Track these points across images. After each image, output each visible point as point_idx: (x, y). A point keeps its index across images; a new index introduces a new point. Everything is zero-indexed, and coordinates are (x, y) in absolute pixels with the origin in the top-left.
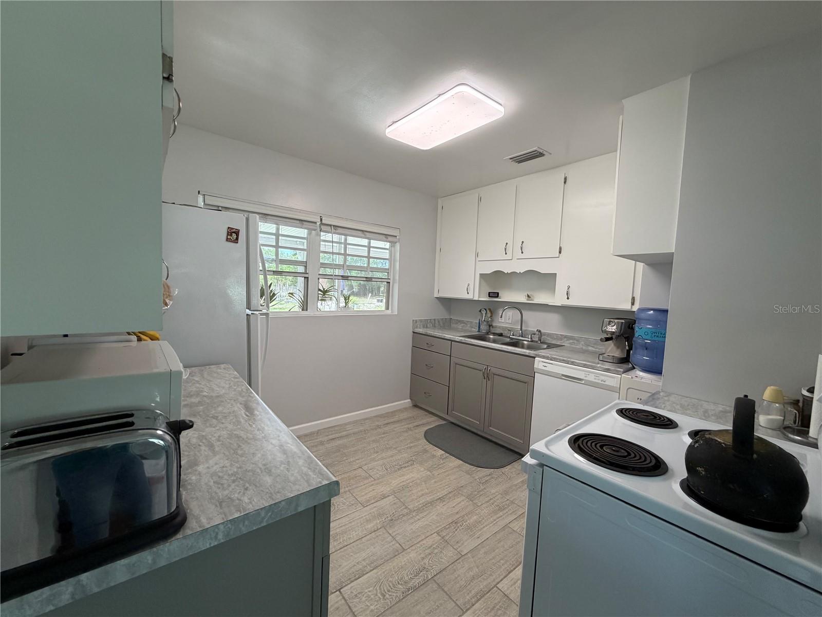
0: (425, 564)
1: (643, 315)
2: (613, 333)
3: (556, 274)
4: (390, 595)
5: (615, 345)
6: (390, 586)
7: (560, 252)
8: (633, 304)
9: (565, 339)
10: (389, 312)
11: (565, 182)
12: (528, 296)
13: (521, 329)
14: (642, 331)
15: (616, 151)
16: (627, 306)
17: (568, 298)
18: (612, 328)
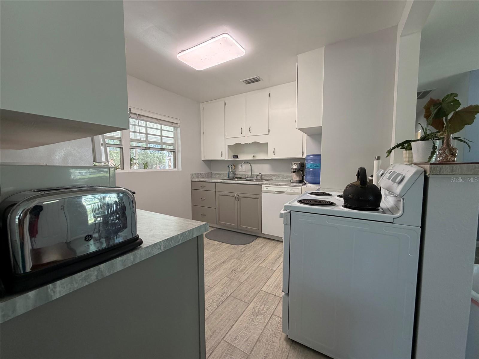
0: (224, 291)
1: (309, 158)
2: (296, 169)
3: (267, 143)
4: (211, 308)
5: (296, 175)
6: (209, 305)
7: (269, 132)
8: (303, 155)
9: (273, 176)
10: (176, 170)
11: (269, 96)
12: (253, 156)
13: (251, 174)
14: (309, 166)
15: (296, 81)
16: (300, 156)
17: (274, 155)
18: (295, 167)
